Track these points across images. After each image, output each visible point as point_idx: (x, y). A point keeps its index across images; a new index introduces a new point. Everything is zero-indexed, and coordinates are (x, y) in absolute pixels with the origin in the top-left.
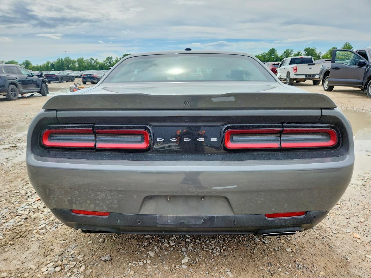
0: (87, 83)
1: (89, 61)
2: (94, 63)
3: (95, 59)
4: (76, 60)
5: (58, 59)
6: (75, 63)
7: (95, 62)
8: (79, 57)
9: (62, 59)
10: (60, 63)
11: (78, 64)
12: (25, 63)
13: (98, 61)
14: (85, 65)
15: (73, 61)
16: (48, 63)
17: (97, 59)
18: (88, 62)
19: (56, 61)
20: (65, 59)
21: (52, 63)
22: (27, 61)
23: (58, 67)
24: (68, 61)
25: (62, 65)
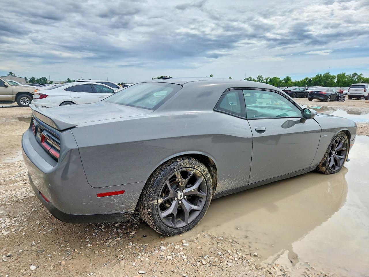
0: (313, 100)
1: (351, 76)
2: (357, 78)
3: (359, 74)
4: (336, 75)
5: (317, 74)
6: (335, 78)
7: (359, 77)
8: (340, 73)
9: (321, 74)
10: (318, 78)
11: (337, 79)
12: (286, 79)
13: (362, 76)
14: (345, 81)
15: (332, 76)
16: (306, 79)
17: (361, 75)
18: (349, 77)
19: (314, 76)
20: (324, 75)
21: (310, 79)
22: (288, 77)
23: (314, 83)
24: (327, 76)
25: (320, 81)
